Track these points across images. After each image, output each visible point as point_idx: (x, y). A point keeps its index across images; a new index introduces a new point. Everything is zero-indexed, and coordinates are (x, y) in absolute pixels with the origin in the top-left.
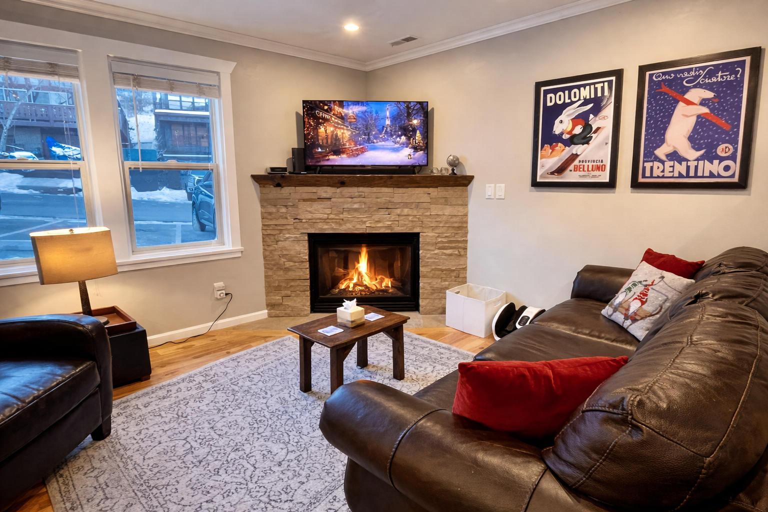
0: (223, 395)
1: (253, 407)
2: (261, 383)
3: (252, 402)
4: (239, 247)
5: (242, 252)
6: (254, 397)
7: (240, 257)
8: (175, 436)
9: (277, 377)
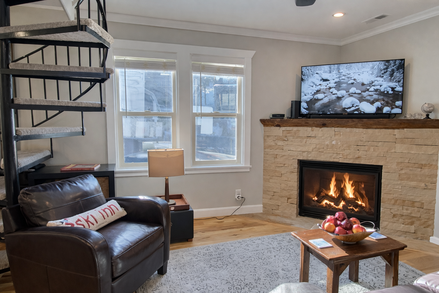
0: (221, 263)
1: (235, 276)
2: (247, 261)
3: (236, 273)
4: (249, 165)
5: (250, 168)
6: (239, 269)
7: (249, 172)
8: (198, 281)
9: (260, 260)
